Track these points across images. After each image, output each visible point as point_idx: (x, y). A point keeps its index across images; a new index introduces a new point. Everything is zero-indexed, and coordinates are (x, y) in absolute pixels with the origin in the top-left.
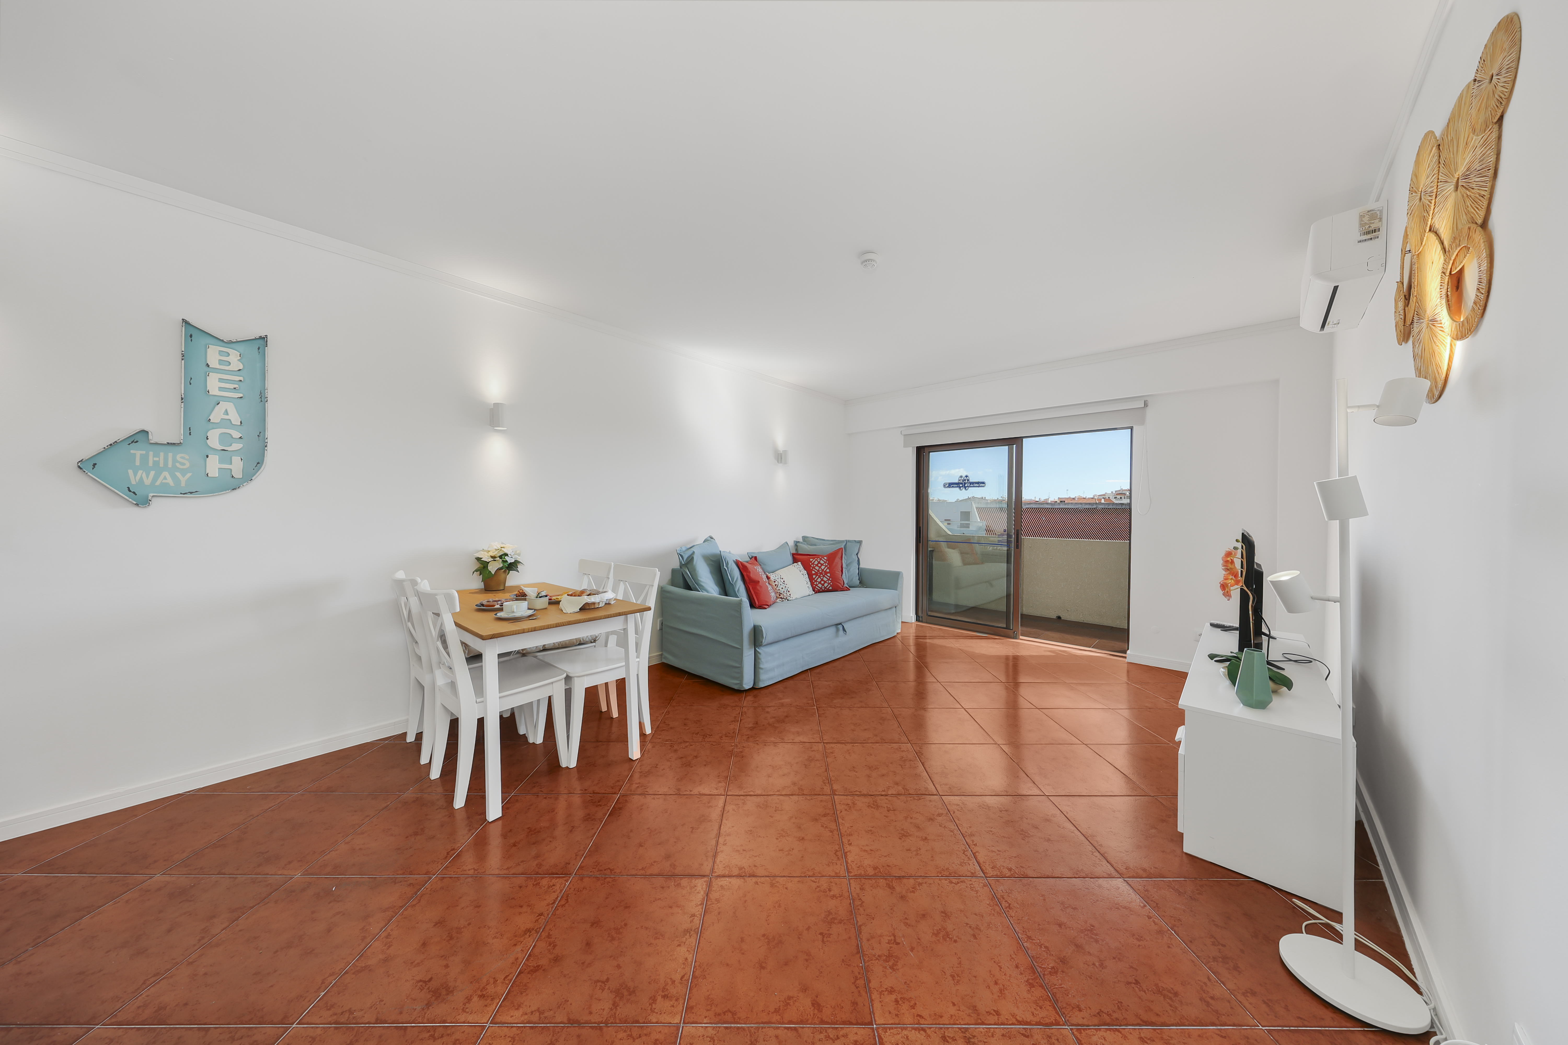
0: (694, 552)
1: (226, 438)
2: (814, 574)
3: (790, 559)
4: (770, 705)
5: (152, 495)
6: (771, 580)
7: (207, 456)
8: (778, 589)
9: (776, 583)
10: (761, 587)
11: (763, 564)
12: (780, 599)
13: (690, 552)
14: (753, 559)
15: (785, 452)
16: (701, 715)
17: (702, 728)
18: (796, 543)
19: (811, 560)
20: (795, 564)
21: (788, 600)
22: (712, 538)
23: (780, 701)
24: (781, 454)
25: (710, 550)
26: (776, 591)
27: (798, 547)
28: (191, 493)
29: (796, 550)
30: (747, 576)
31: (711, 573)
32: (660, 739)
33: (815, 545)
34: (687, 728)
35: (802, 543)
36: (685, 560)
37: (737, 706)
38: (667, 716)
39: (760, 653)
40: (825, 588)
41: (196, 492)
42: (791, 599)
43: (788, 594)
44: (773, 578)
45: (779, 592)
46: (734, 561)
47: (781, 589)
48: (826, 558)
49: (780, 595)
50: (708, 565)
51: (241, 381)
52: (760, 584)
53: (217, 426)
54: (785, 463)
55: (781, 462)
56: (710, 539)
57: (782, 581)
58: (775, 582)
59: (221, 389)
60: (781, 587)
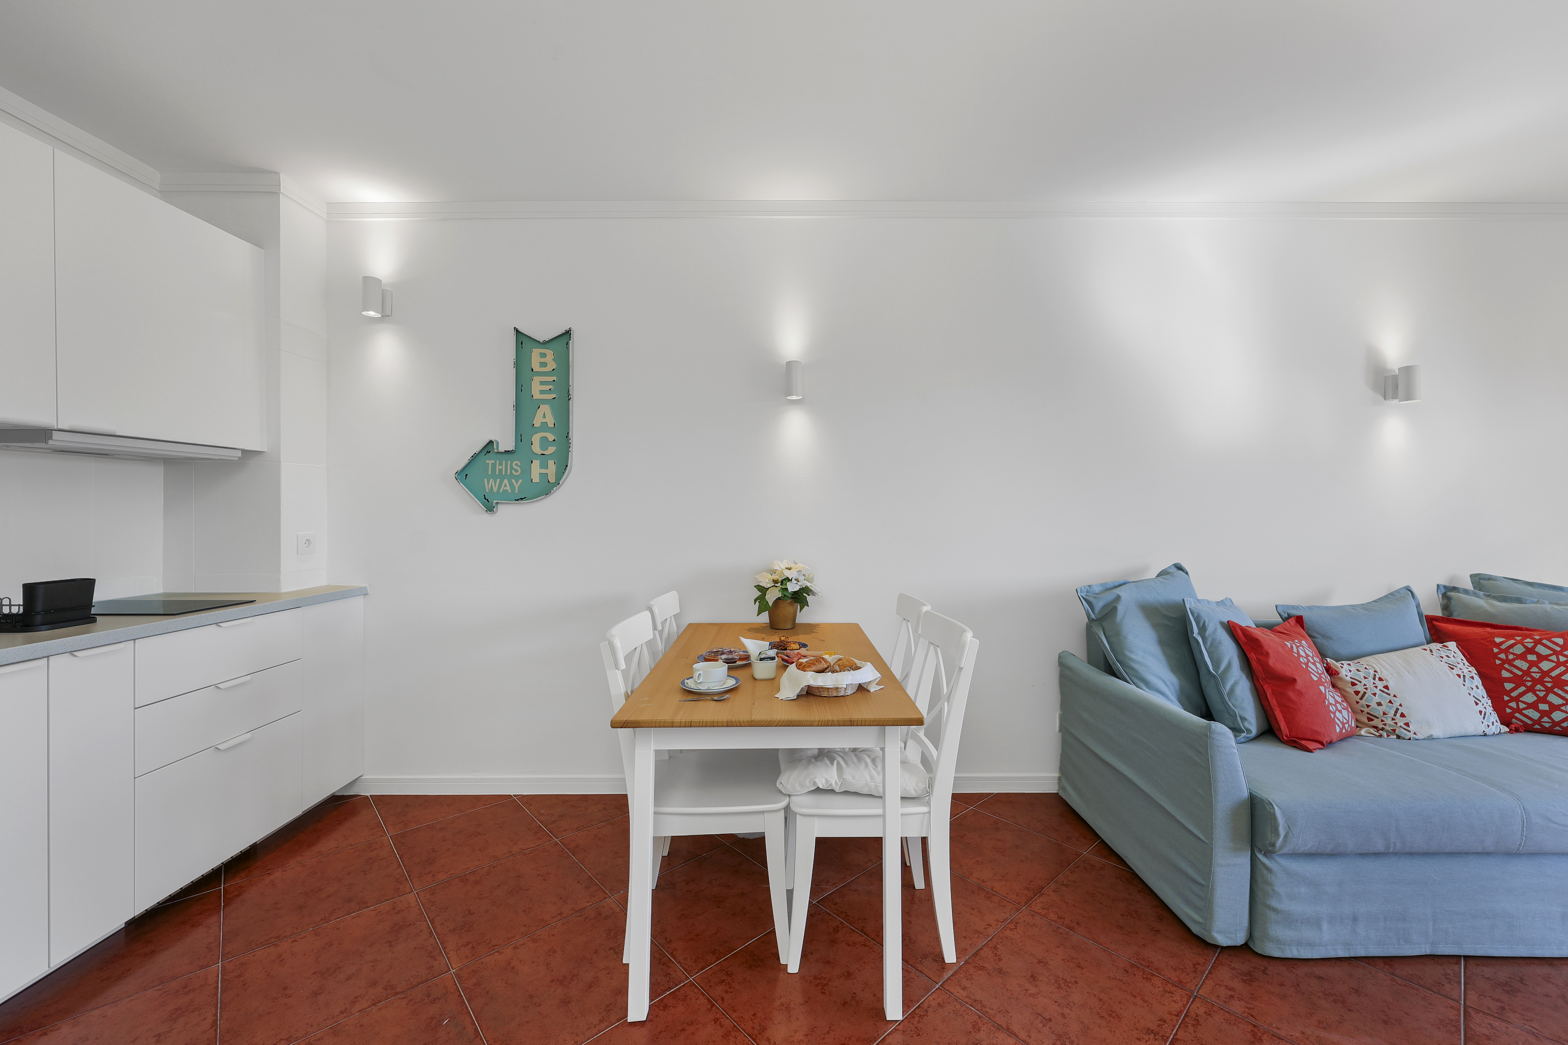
0: (1118, 598)
1: (544, 442)
2: (1508, 680)
3: (1419, 632)
4: (1282, 1033)
5: (495, 501)
6: (1341, 679)
7: (532, 461)
8: (1363, 702)
9: (1360, 687)
10: (1300, 694)
11: (1323, 636)
12: (1372, 730)
13: (1110, 596)
14: (1292, 621)
15: (1408, 371)
16: (1079, 966)
17: (1067, 1011)
18: (1447, 593)
19: (1498, 640)
20: (1435, 646)
21: (1398, 737)
22: (1179, 567)
23: (1323, 1034)
24: (1395, 378)
25: (1169, 594)
26: (1358, 707)
27: (1453, 603)
28: (522, 499)
29: (1446, 607)
30: (1259, 661)
31: (1162, 643)
32: (964, 989)
33: (1519, 600)
34: (1033, 990)
35: (1466, 592)
36: (1097, 611)
37: (1180, 985)
38: (1008, 933)
39: (1269, 870)
40: (1555, 723)
41: (525, 498)
42: (1411, 735)
43: (1401, 722)
44: (1349, 675)
45: (1366, 710)
46: (1222, 623)
47: (1373, 705)
48: (1560, 641)
49: (1370, 720)
50: (1155, 626)
51: (554, 381)
52: (1299, 685)
53: (539, 430)
54: (1409, 397)
55: (1395, 396)
56: (1174, 570)
57: (1380, 685)
58: (1353, 684)
59: (542, 392)
60: (1377, 699)
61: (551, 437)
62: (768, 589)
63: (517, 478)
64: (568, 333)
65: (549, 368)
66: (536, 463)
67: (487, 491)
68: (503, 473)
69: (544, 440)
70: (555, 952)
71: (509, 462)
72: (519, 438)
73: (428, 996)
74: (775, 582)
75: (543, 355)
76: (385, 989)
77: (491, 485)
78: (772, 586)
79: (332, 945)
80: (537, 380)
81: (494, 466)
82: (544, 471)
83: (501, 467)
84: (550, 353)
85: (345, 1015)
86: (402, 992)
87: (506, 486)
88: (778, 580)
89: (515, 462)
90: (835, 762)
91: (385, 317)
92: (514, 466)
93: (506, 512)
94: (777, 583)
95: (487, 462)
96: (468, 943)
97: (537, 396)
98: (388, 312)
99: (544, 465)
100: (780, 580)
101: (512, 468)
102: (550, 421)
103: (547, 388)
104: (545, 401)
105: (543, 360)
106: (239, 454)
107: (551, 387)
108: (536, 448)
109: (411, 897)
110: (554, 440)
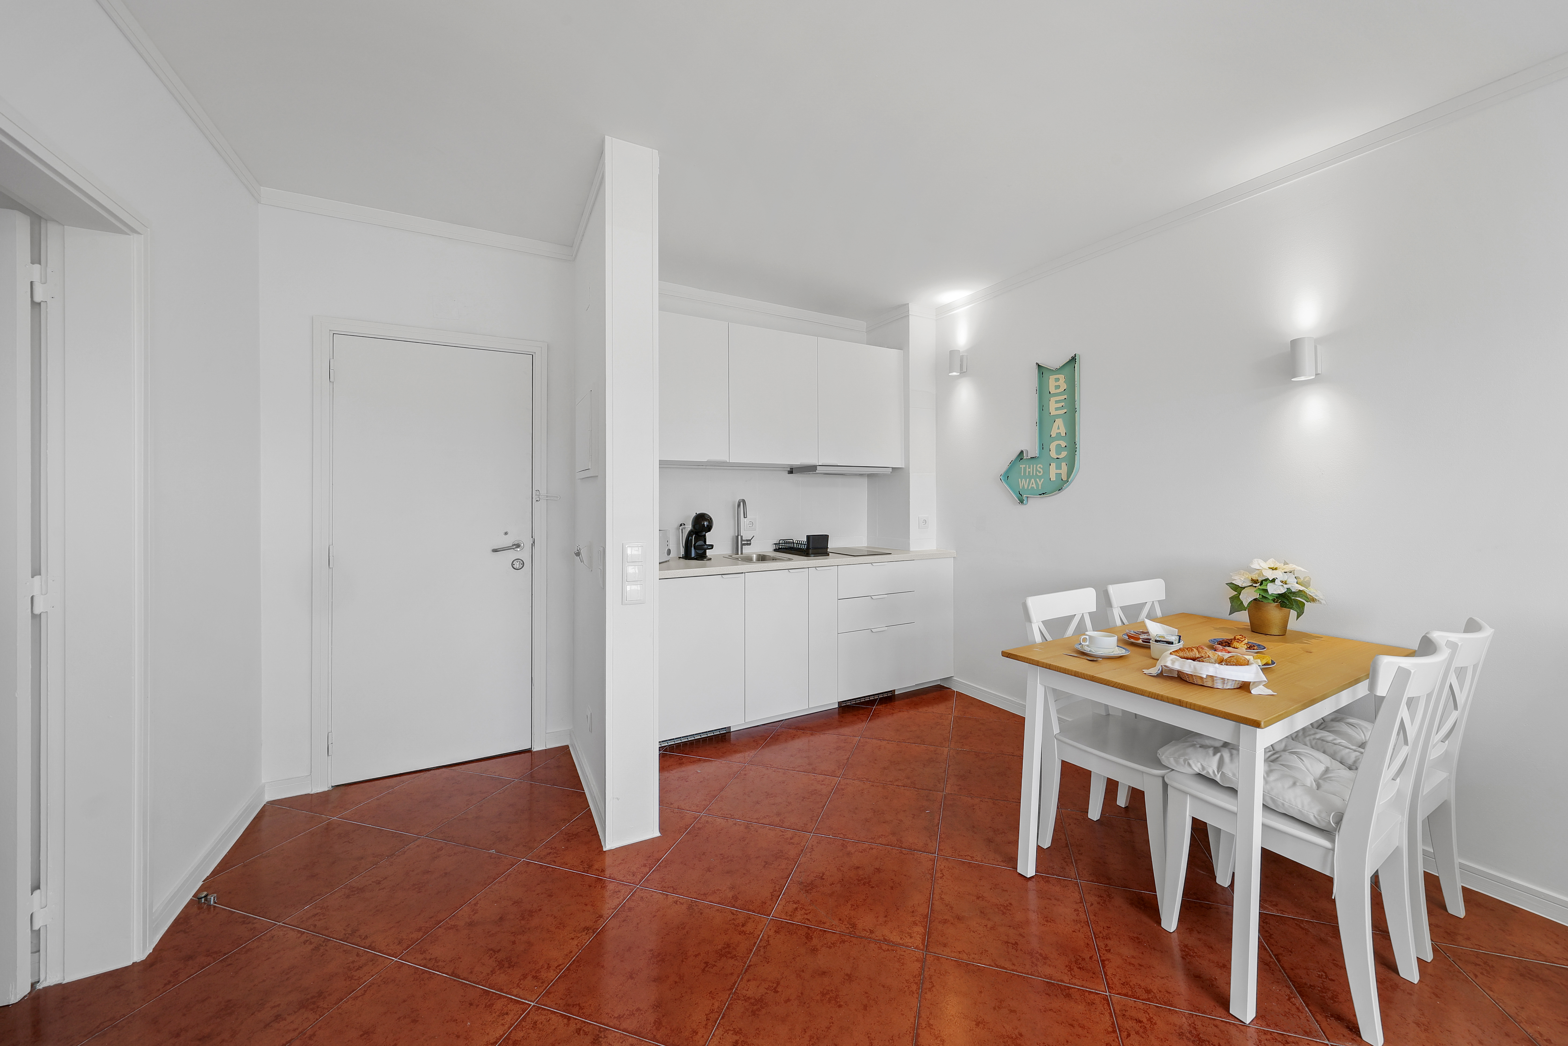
61: (1063, 444)
62: (1244, 588)
63: (1040, 478)
64: (1073, 359)
65: (1061, 390)
66: (1053, 465)
67: (1021, 488)
68: (1031, 474)
69: (1059, 446)
70: (1002, 815)
71: (1035, 465)
72: (1042, 447)
73: (927, 797)
74: (1255, 582)
75: (1057, 380)
76: (911, 783)
77: (1023, 484)
78: (1250, 586)
79: (901, 752)
80: (1053, 400)
81: (1025, 468)
82: (1059, 471)
83: (1029, 470)
84: (1061, 377)
85: (891, 783)
86: (918, 789)
87: (1033, 484)
88: (1258, 580)
89: (1039, 466)
90: (1218, 755)
91: (963, 373)
92: (1038, 468)
93: (1035, 505)
94: (1256, 583)
95: (1021, 466)
96: (959, 785)
97: (1053, 412)
98: (965, 370)
99: (1059, 467)
100: (1260, 579)
101: (1037, 470)
102: (1063, 431)
103: (1060, 405)
104: (1058, 416)
105: (1057, 384)
106: (891, 470)
107: (1063, 404)
108: (1053, 454)
109: (946, 750)
110: (1066, 447)
